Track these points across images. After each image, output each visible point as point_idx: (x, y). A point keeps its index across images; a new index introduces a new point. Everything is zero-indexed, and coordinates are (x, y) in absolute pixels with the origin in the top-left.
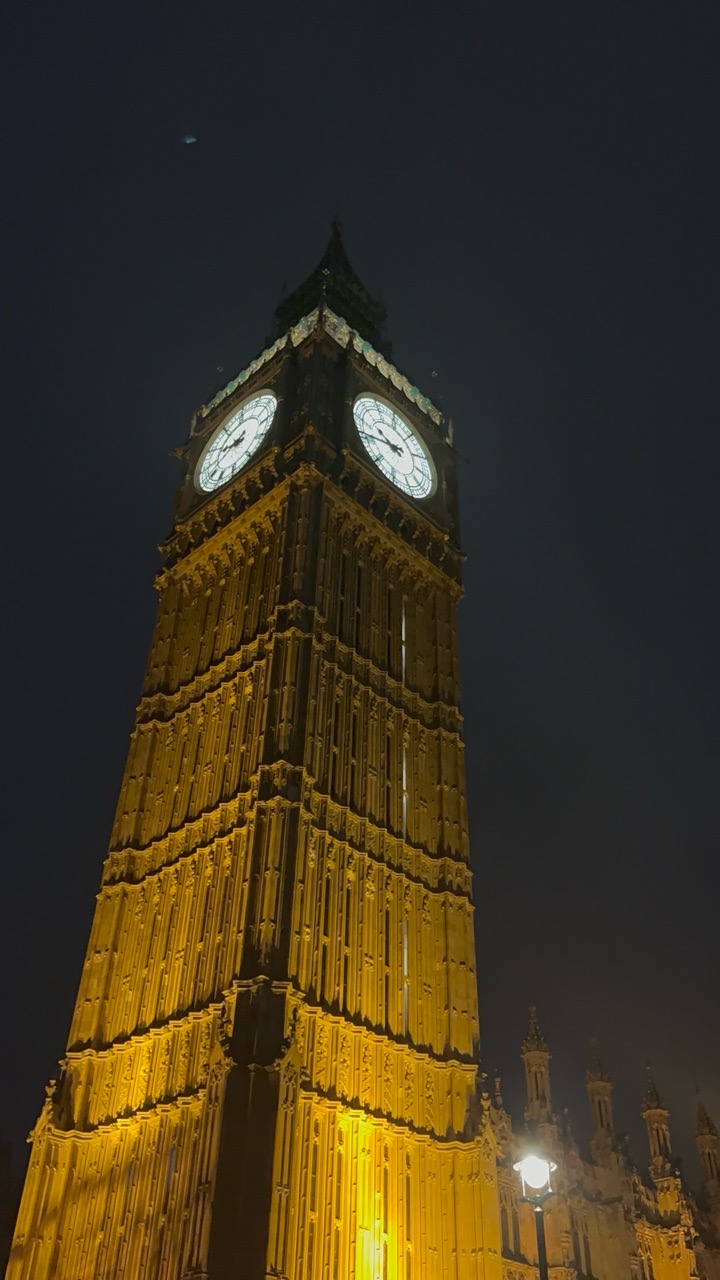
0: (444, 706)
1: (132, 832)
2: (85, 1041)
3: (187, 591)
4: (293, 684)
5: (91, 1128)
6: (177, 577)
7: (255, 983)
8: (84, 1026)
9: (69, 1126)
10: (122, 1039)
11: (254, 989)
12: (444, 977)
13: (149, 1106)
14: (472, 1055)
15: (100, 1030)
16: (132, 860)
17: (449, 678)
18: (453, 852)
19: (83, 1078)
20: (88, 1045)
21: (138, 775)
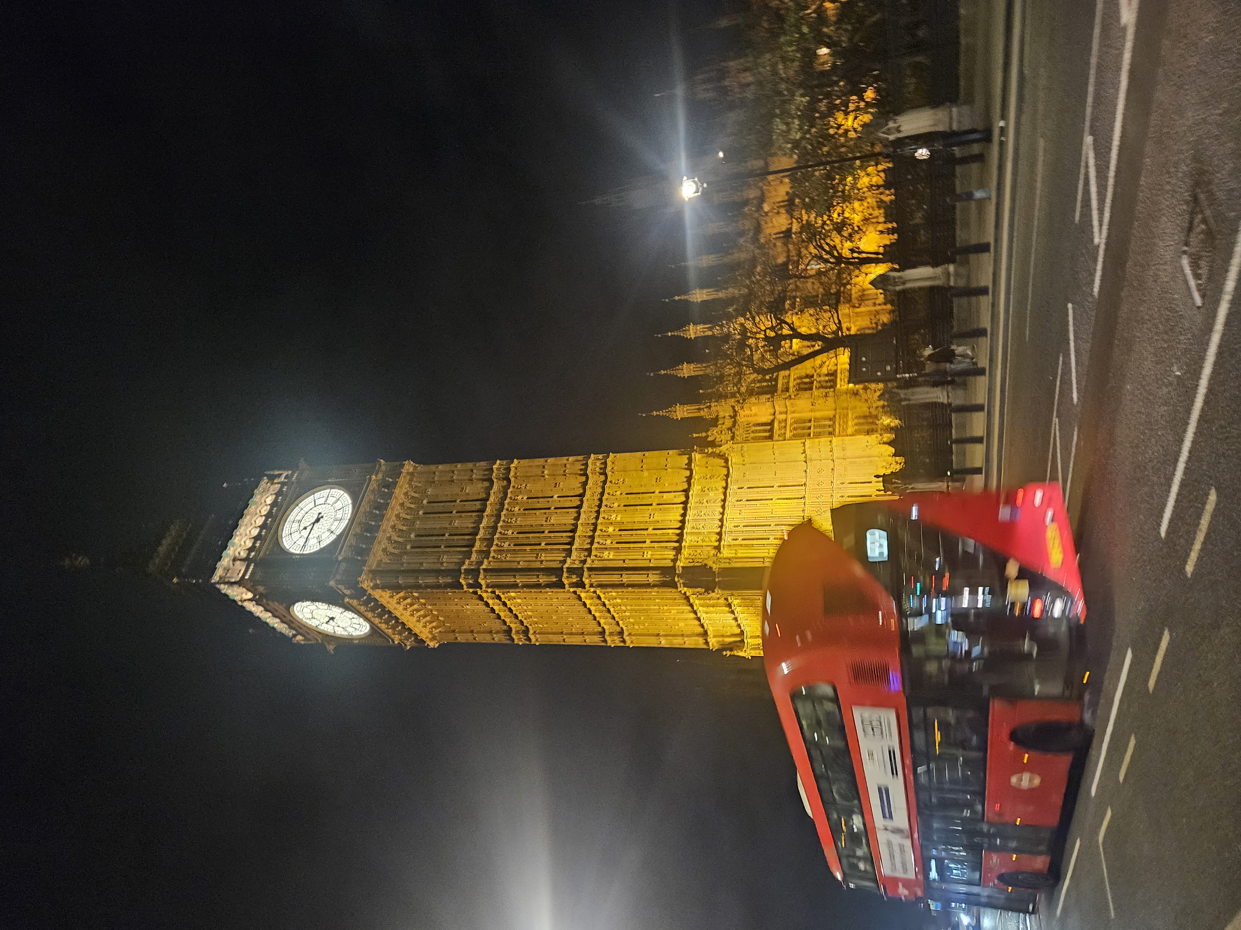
0: (494, 474)
1: (596, 637)
2: (705, 641)
3: (440, 629)
4: (515, 576)
5: (742, 632)
6: (430, 636)
7: (678, 581)
8: (699, 643)
9: (742, 641)
10: (702, 626)
11: (681, 581)
12: (651, 471)
13: (733, 612)
14: (688, 456)
15: (698, 635)
16: (611, 634)
17: (475, 471)
18: (583, 467)
19: (721, 639)
20: (706, 640)
21: (563, 638)
